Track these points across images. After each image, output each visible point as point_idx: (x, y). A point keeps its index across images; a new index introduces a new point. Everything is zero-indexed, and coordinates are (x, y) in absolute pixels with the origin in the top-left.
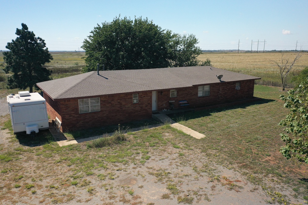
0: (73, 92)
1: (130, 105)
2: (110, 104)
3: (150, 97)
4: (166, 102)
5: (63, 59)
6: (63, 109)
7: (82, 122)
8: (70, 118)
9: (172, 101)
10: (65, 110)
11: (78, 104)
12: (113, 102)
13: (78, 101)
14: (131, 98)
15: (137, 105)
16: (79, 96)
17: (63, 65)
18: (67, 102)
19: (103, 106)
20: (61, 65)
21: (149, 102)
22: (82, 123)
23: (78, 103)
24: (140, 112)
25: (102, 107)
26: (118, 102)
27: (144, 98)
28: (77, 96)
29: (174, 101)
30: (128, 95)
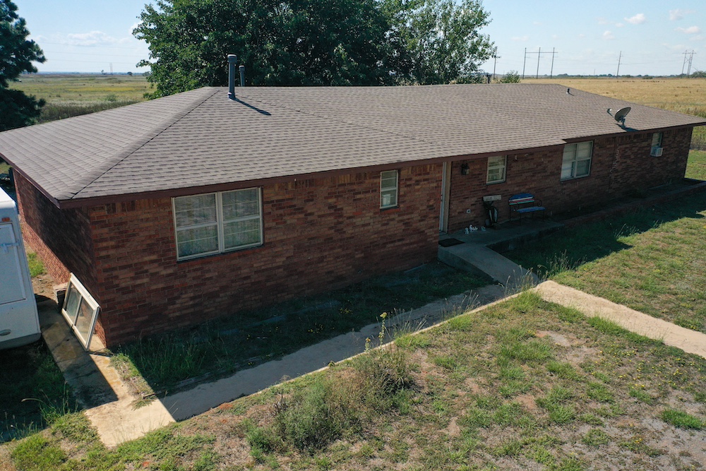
0: (145, 167)
1: (371, 214)
2: (302, 216)
3: (435, 185)
4: (473, 200)
5: (74, 90)
6: (105, 244)
7: (192, 295)
8: (139, 282)
9: (493, 198)
10: (113, 247)
11: (171, 221)
12: (310, 208)
13: (170, 205)
14: (375, 189)
15: (392, 216)
16: (180, 184)
17: (76, 102)
18: (123, 210)
19: (274, 224)
20: (69, 102)
21: (431, 203)
22: (192, 299)
23: (171, 213)
24: (403, 240)
25: (270, 228)
26: (331, 207)
27: (417, 187)
28: (169, 185)
29: (499, 197)
30: (365, 176)
